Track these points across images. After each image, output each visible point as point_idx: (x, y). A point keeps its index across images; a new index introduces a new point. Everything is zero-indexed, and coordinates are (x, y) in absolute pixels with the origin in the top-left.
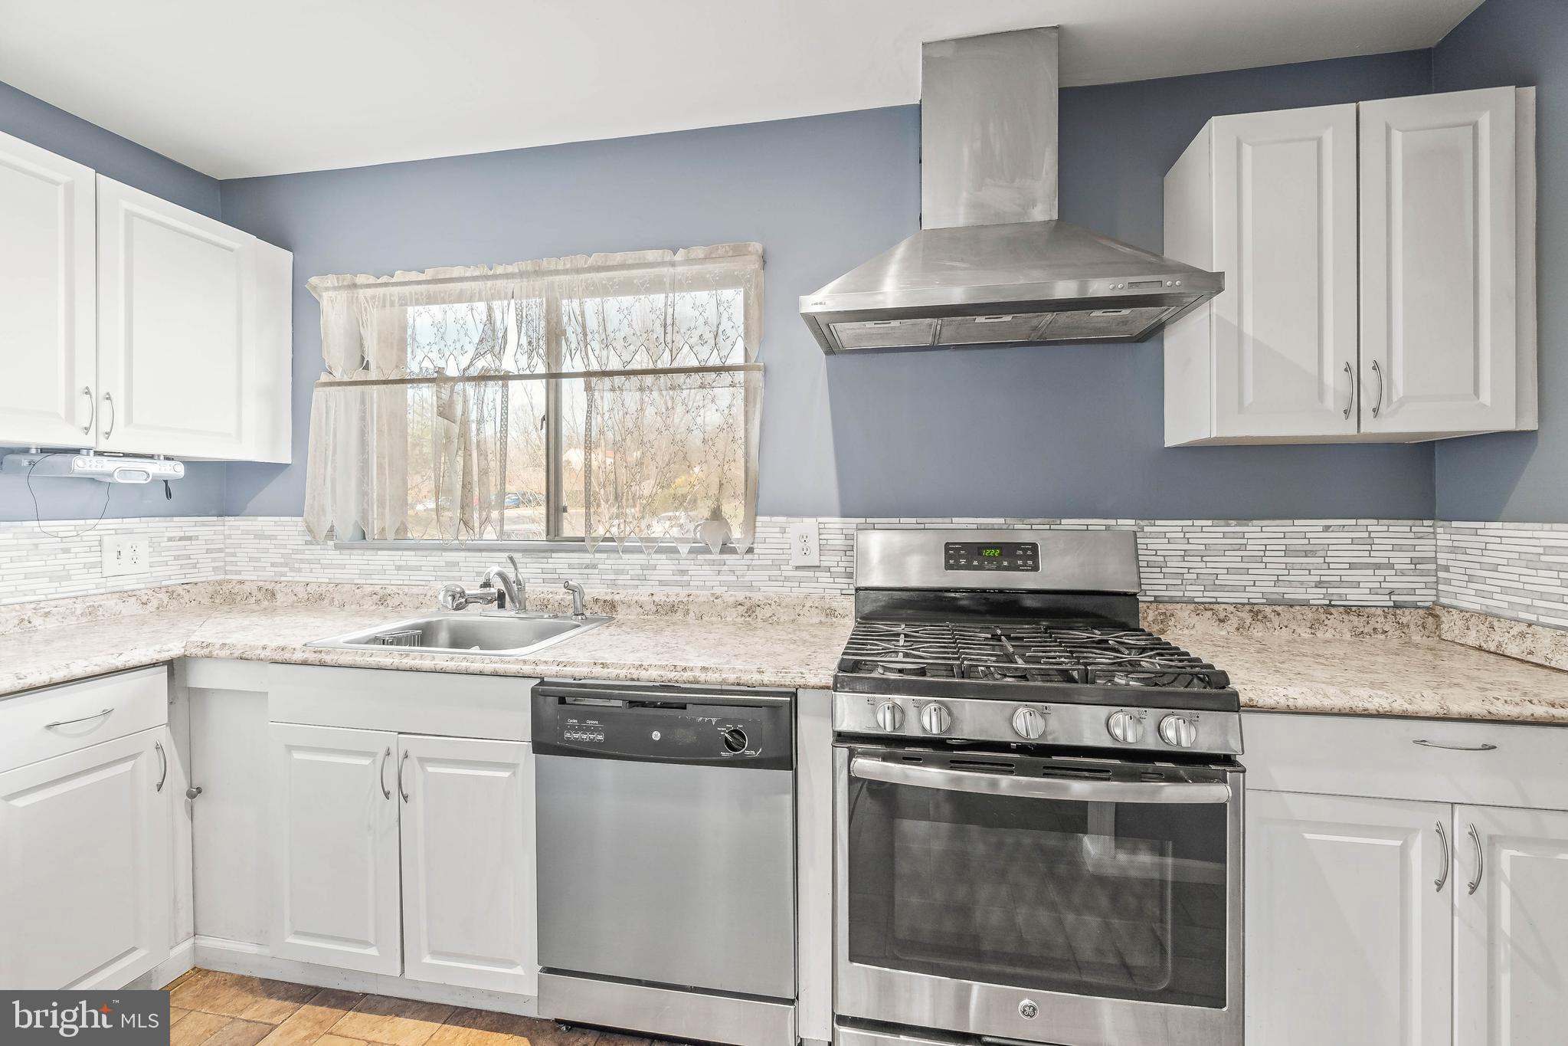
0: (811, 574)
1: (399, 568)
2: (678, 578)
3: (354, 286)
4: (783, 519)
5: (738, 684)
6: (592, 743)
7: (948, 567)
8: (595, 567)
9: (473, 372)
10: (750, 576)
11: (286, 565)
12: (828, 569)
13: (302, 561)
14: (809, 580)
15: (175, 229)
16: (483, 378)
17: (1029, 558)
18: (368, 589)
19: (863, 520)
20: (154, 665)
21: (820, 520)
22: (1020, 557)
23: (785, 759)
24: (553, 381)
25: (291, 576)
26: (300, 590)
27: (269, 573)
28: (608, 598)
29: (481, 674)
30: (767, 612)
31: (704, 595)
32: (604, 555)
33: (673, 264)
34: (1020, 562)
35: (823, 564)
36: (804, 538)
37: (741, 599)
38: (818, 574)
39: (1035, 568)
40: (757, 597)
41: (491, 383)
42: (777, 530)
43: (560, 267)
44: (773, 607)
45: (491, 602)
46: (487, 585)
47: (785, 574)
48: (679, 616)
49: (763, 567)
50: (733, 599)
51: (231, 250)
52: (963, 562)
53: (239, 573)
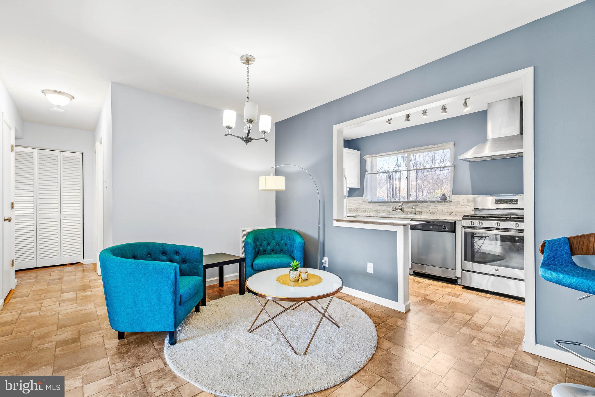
0: (465, 206)
1: (379, 206)
2: (435, 207)
3: (373, 157)
4: (459, 195)
5: (445, 220)
6: (420, 228)
7: (495, 204)
8: (418, 205)
9: (394, 170)
10: (451, 207)
11: (359, 205)
12: (469, 205)
13: (362, 205)
14: (464, 207)
15: (349, 153)
16: (396, 171)
17: (516, 202)
18: (374, 210)
19: (477, 195)
21: (467, 195)
22: (513, 202)
23: (454, 231)
24: (408, 171)
25: (360, 207)
26: (362, 210)
27: (356, 207)
28: (421, 211)
29: (402, 218)
30: (455, 214)
31: (441, 210)
32: (420, 203)
33: (434, 148)
34: (513, 203)
35: (468, 204)
36: (463, 199)
37: (449, 211)
38: (466, 206)
39: (517, 204)
40: (452, 211)
41: (397, 172)
42: (457, 198)
43: (411, 150)
44: (456, 213)
45: (400, 209)
46: (399, 207)
47: (459, 206)
48: (435, 214)
49: (454, 205)
50: (447, 211)
51: (354, 154)
52: (499, 203)
53: (351, 207)
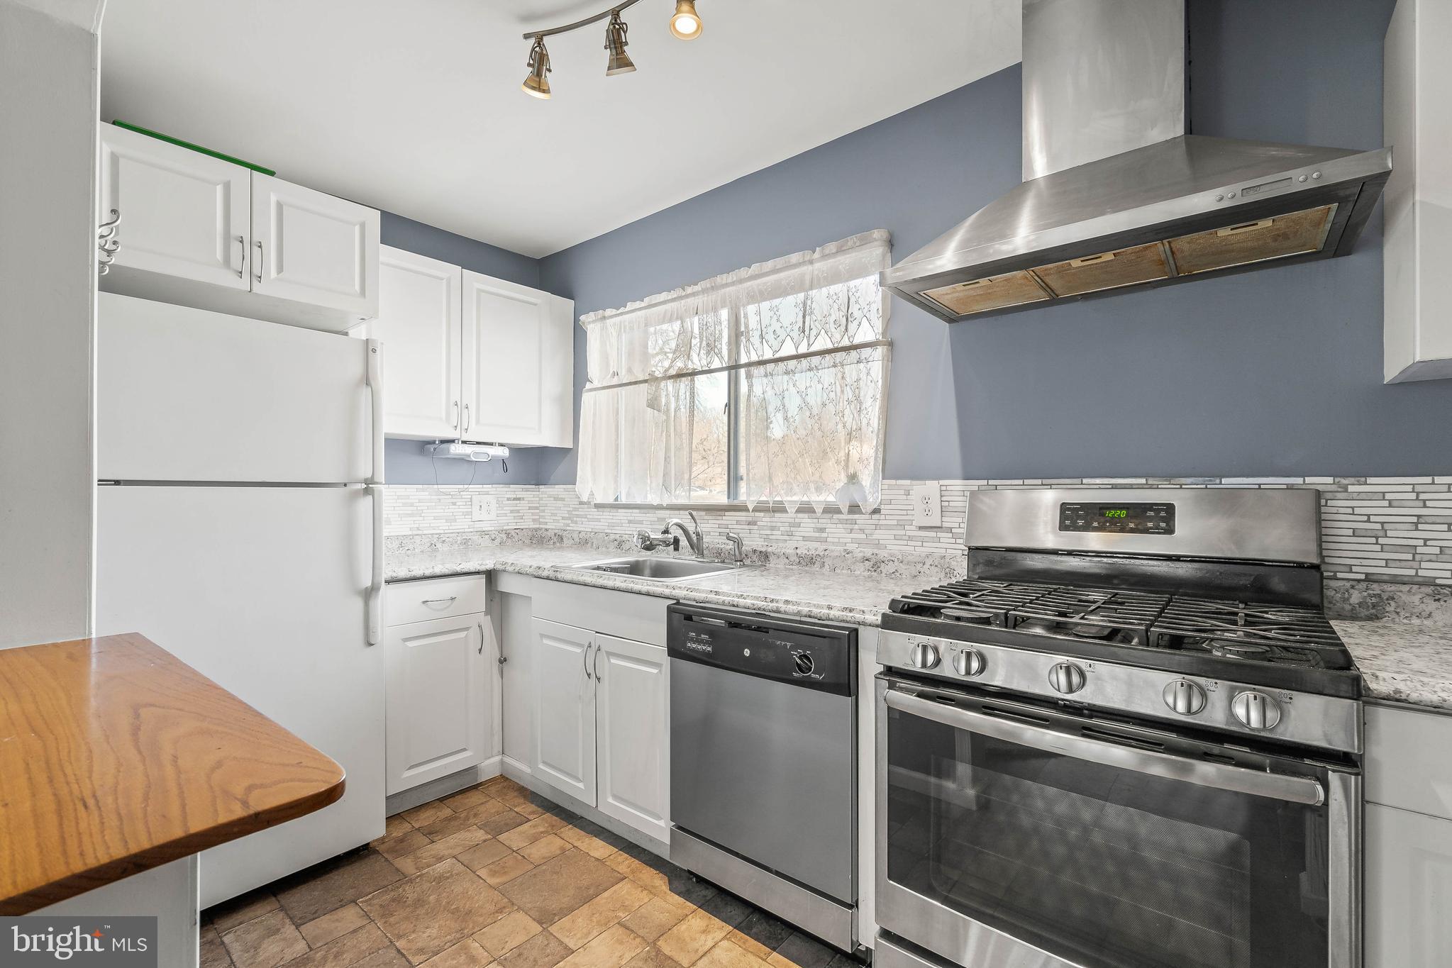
0: (933, 534)
1: (630, 522)
2: (817, 535)
3: (604, 318)
4: (908, 482)
5: (810, 617)
7: (1063, 527)
8: (754, 523)
9: (673, 372)
10: (878, 534)
11: (569, 518)
12: (950, 530)
13: (578, 516)
14: (933, 540)
16: (679, 376)
17: (1163, 519)
18: (612, 537)
19: (985, 482)
20: (478, 573)
21: (942, 482)
22: (1150, 519)
23: (845, 684)
24: (733, 371)
25: (573, 527)
26: (575, 536)
27: (561, 525)
28: (763, 550)
29: (640, 593)
30: (890, 568)
31: (839, 549)
32: (762, 514)
33: (811, 262)
34: (1150, 525)
35: (945, 525)
36: (926, 500)
37: (868, 555)
38: (940, 534)
39: (1170, 531)
40: (883, 554)
41: (683, 379)
42: (902, 492)
43: (730, 280)
44: (896, 563)
45: (668, 545)
46: (666, 532)
47: (909, 533)
48: (816, 567)
49: (889, 527)
50: (861, 554)
51: (536, 305)
52: (1081, 523)
53: (546, 523)
